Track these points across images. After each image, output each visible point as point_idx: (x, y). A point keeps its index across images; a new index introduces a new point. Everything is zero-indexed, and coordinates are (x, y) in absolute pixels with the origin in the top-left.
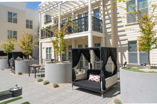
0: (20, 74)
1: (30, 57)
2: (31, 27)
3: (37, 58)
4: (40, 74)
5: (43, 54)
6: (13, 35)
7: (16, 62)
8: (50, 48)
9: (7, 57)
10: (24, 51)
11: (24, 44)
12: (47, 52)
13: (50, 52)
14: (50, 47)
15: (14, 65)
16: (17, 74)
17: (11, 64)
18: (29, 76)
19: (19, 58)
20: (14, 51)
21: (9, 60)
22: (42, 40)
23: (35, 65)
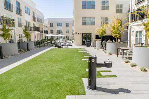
0: (110, 54)
1: (119, 40)
2: (121, 11)
3: (125, 42)
4: (128, 56)
5: (132, 38)
6: (106, 21)
7: (107, 44)
8: (141, 32)
9: (101, 40)
10: (113, 35)
11: (114, 28)
12: (136, 36)
13: (140, 36)
14: (140, 30)
15: (105, 46)
16: (108, 54)
17: (104, 46)
18: (118, 57)
19: (109, 40)
20: (106, 35)
21: (102, 42)
22: (132, 23)
23: (123, 48)
